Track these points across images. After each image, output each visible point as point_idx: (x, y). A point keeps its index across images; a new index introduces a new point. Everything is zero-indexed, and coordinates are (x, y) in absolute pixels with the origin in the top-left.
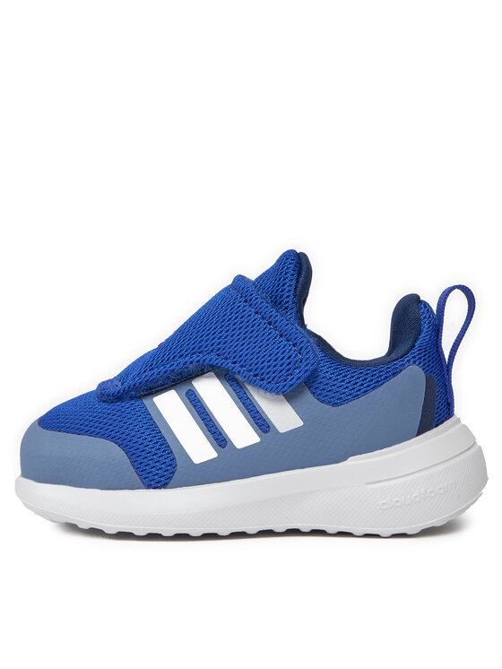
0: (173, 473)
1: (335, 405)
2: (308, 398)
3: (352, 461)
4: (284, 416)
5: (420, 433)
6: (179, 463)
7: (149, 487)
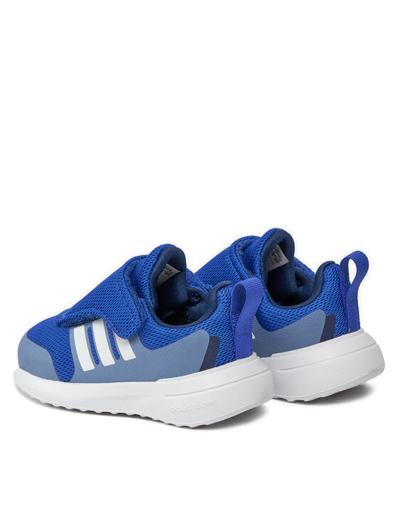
0: (72, 374)
1: (151, 349)
2: (139, 344)
3: (161, 382)
4: (127, 351)
5: (202, 370)
6: (76, 369)
7: (61, 380)
